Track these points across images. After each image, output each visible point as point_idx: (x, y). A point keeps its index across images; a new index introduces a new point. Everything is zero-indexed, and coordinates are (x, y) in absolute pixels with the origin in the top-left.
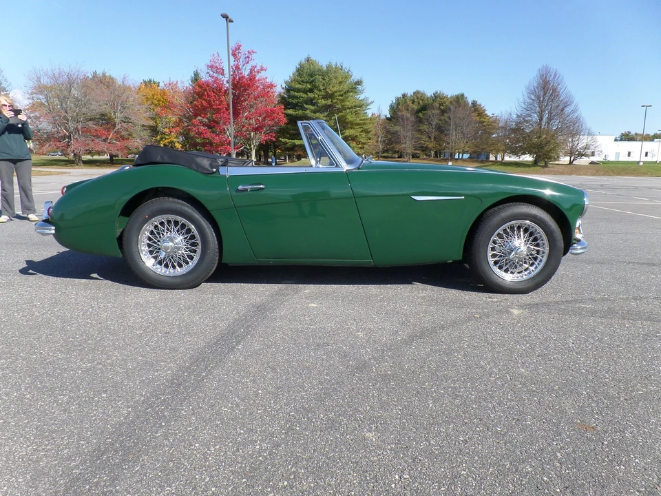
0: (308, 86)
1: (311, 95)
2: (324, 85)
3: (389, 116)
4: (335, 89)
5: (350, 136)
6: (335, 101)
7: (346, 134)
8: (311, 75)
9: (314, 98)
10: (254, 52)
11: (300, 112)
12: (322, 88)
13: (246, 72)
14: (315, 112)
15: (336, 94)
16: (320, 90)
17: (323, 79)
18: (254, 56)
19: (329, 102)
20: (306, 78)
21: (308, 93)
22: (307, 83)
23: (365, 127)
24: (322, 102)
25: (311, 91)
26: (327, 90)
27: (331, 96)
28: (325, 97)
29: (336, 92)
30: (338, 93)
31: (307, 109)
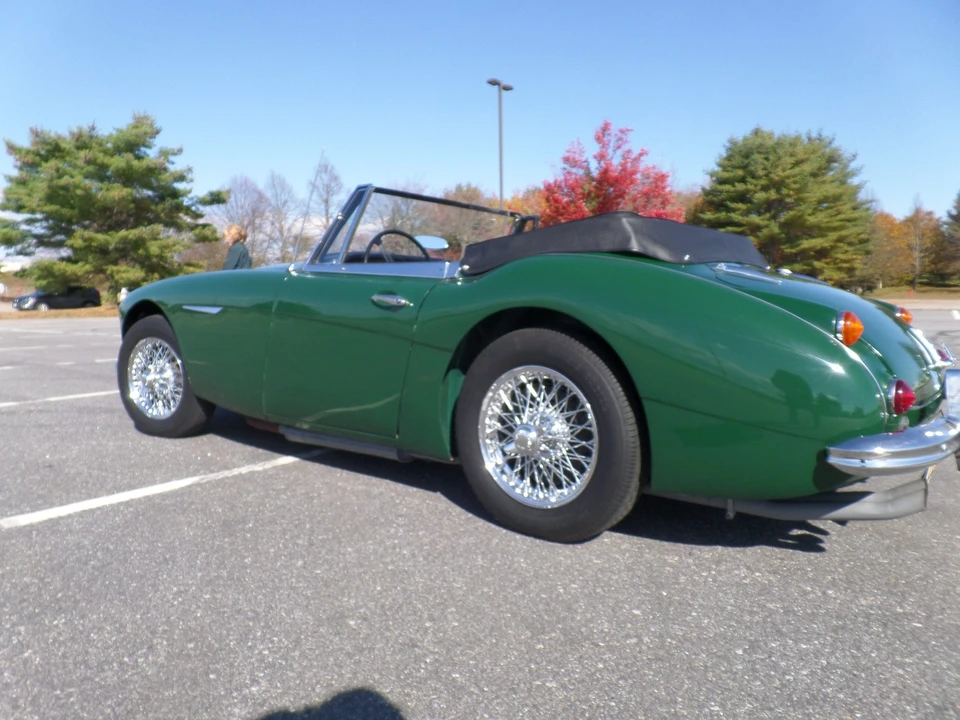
0: (740, 173)
1: (740, 187)
2: (764, 169)
3: (954, 212)
4: (788, 172)
5: (810, 249)
6: (785, 191)
7: (802, 247)
8: (747, 156)
9: (748, 191)
10: (628, 130)
11: (722, 215)
12: (761, 173)
13: (616, 161)
14: (747, 213)
15: (787, 181)
16: (760, 178)
17: (767, 159)
18: (630, 136)
19: (773, 195)
20: (738, 160)
21: (736, 184)
22: (739, 168)
23: (844, 233)
24: (760, 196)
25: (743, 180)
26: (772, 176)
27: (778, 185)
28: (765, 189)
29: (788, 177)
30: (792, 180)
31: (734, 210)
